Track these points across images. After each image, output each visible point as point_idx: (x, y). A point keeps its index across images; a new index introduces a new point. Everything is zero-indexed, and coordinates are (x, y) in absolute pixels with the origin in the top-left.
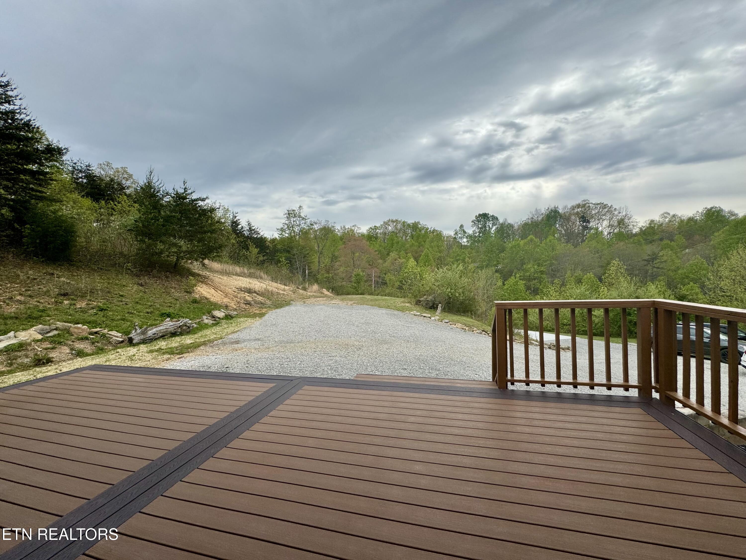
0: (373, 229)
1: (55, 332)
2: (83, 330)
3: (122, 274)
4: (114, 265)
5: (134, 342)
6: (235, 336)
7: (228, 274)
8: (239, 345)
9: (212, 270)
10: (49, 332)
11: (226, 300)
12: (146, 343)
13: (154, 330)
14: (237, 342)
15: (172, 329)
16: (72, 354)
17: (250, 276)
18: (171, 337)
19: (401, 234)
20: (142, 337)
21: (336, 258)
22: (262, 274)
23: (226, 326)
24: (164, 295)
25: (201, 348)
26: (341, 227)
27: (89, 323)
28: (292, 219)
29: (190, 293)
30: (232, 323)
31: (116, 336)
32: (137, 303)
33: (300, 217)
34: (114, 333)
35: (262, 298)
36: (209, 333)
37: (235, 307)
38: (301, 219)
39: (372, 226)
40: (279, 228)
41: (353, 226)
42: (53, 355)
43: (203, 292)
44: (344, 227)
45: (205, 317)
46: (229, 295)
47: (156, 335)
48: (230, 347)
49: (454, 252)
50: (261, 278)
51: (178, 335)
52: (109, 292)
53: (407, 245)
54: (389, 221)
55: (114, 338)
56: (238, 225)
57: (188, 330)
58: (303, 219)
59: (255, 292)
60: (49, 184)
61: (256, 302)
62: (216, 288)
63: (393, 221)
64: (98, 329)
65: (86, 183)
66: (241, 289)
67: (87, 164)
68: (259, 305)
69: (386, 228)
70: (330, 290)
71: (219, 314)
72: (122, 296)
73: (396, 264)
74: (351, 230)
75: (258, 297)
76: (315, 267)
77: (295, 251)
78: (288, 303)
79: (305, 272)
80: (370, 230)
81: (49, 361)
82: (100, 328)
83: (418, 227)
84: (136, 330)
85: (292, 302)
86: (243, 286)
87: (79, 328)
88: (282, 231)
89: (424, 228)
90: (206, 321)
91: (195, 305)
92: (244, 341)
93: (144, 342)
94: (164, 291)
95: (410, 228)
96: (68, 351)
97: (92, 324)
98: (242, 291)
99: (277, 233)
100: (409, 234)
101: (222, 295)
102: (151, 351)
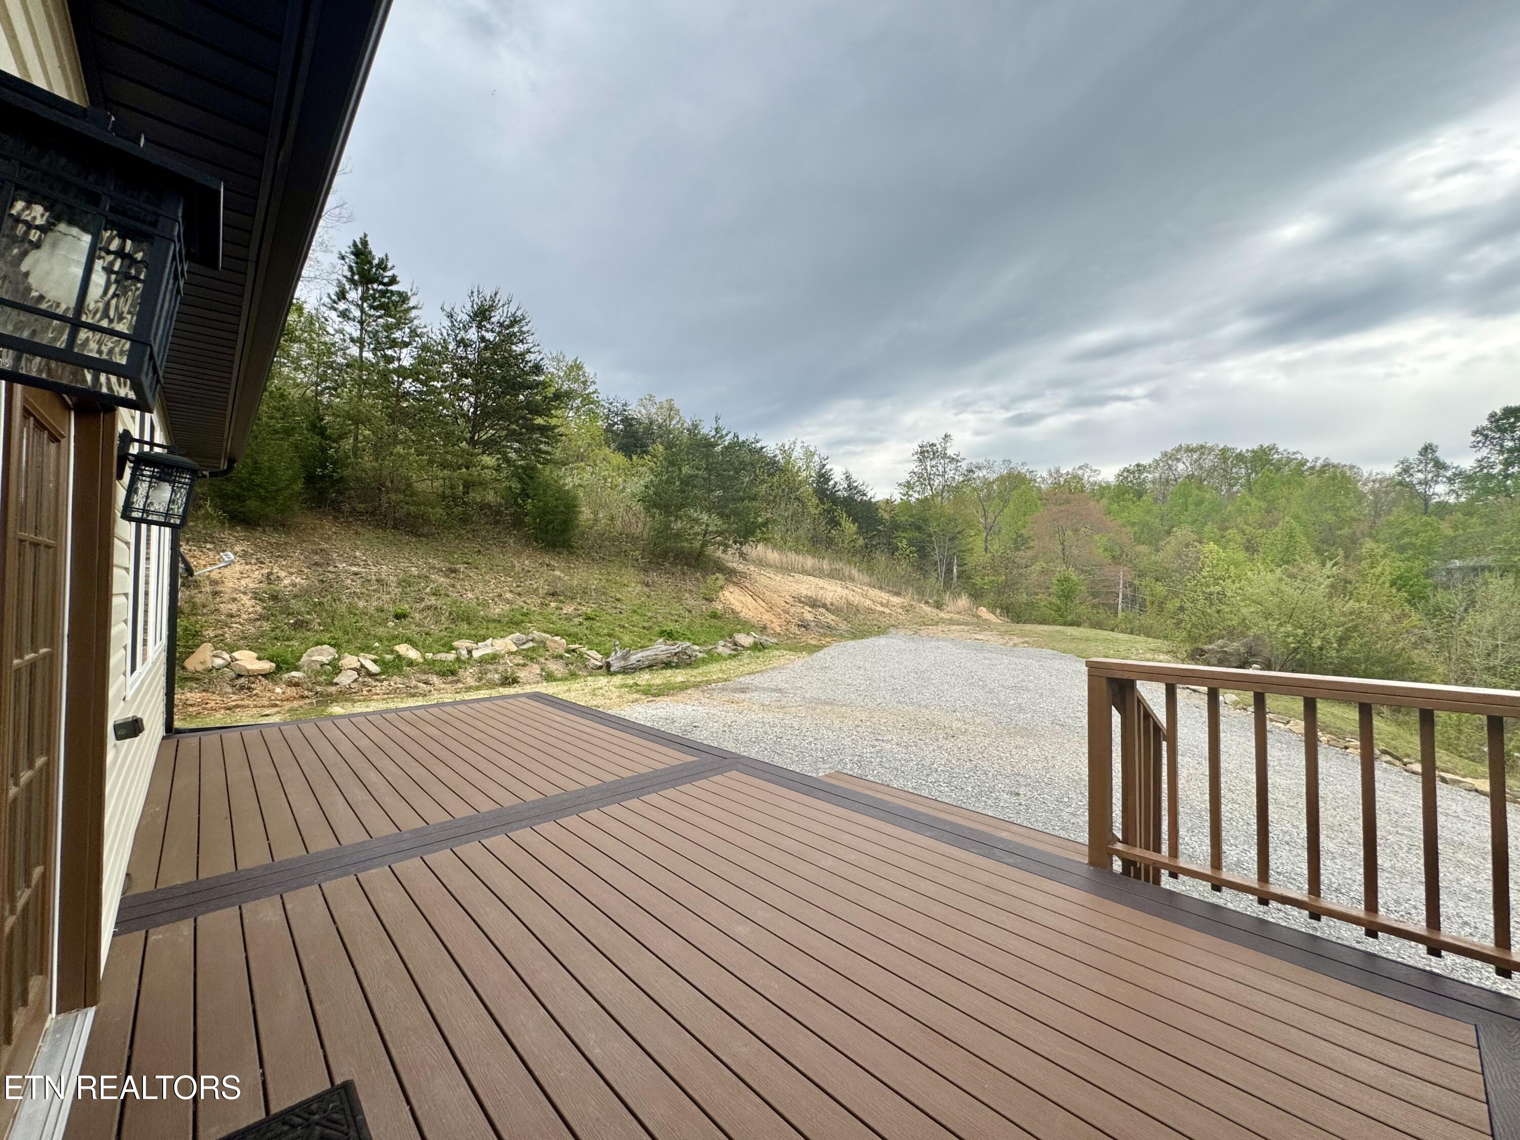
0: (1133, 472)
1: (531, 644)
2: (560, 645)
3: (627, 567)
4: (618, 554)
5: (612, 669)
6: (747, 680)
7: (786, 569)
8: (743, 696)
9: (761, 563)
10: (524, 643)
11: (767, 617)
12: (627, 673)
13: (639, 655)
14: (743, 691)
15: (663, 657)
16: (541, 675)
17: (832, 575)
18: (663, 668)
19: (1215, 482)
20: (623, 663)
21: (1025, 541)
22: (855, 572)
23: (746, 661)
24: (673, 602)
25: (689, 691)
26: (1050, 470)
27: (569, 635)
28: (928, 463)
29: (710, 600)
30: (758, 658)
31: (595, 657)
32: (635, 611)
33: (945, 456)
34: (593, 653)
35: (834, 617)
36: (714, 670)
37: (778, 629)
38: (947, 461)
39: (1131, 463)
40: (903, 481)
41: (1080, 468)
42: (522, 674)
43: (733, 601)
44: (1058, 471)
45: (722, 643)
46: (776, 609)
47: (640, 663)
48: (727, 696)
49: (1390, 525)
50: (852, 579)
51: (672, 667)
52: (604, 594)
53: (1229, 508)
54: (1179, 450)
55: (593, 661)
56: (828, 480)
57: (688, 661)
58: (952, 460)
59: (824, 606)
60: (557, 441)
61: (818, 624)
62: (754, 595)
63: (1189, 450)
64: (577, 646)
65: (621, 431)
66: (798, 599)
67: (624, 402)
68: (821, 631)
69: (1170, 467)
70: (998, 611)
71: (744, 639)
72: (618, 600)
73: (1187, 556)
74: (1075, 477)
75: (827, 614)
76: (972, 560)
77: (933, 528)
78: (881, 631)
79: (952, 571)
80: (1125, 474)
81: (515, 681)
82: (580, 644)
83: (1269, 462)
84: (616, 652)
85: (891, 629)
86: (805, 592)
87: (556, 642)
88: (908, 488)
89: (1289, 460)
90: (720, 649)
91: (714, 622)
92: (757, 689)
93: (624, 671)
94: (675, 595)
95: (1245, 463)
96: (538, 671)
97: (571, 637)
98: (800, 602)
99: (897, 491)
100: (1240, 478)
101: (763, 607)
102: (624, 686)
